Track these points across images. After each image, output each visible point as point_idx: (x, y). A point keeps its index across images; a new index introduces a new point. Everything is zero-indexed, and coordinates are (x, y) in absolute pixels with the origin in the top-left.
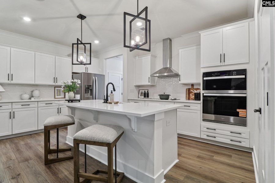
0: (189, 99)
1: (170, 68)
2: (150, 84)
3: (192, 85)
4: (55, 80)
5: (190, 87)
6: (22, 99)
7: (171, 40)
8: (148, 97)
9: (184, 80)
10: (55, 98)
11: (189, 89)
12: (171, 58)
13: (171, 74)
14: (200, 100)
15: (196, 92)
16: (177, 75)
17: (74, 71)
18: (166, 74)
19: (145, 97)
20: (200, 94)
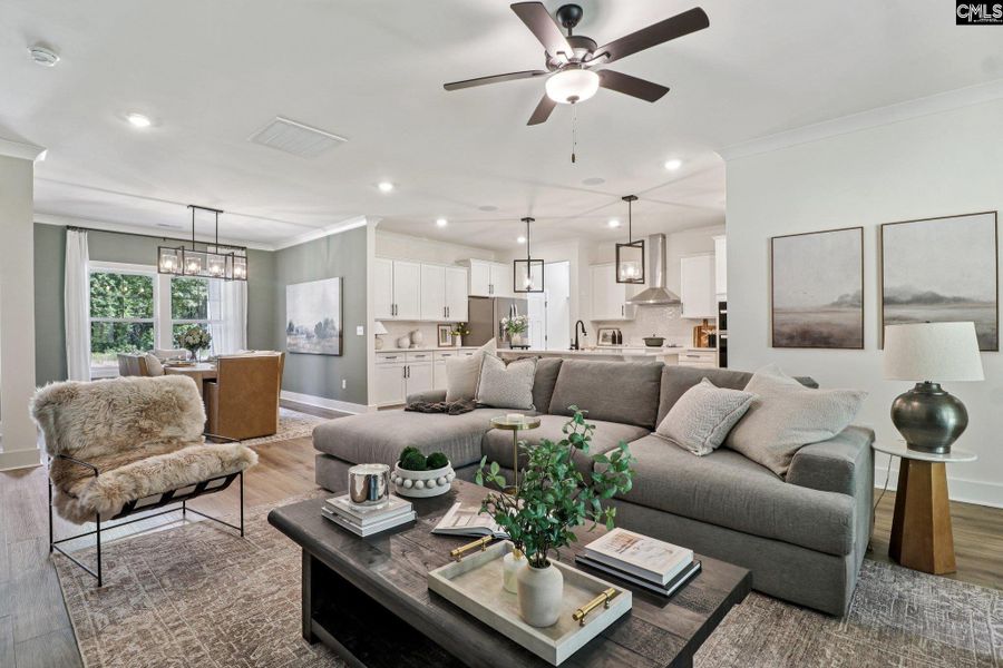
0: (699, 346)
1: (662, 288)
2: (624, 318)
3: (705, 321)
4: (446, 311)
5: (702, 324)
6: (399, 347)
7: (664, 237)
8: (620, 342)
9: (689, 312)
10: (439, 346)
11: (700, 328)
12: (664, 269)
13: (667, 300)
14: (715, 346)
15: (710, 332)
16: (677, 303)
17: (473, 294)
18: (651, 302)
19: (614, 342)
20: (714, 336)
